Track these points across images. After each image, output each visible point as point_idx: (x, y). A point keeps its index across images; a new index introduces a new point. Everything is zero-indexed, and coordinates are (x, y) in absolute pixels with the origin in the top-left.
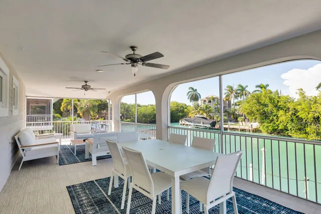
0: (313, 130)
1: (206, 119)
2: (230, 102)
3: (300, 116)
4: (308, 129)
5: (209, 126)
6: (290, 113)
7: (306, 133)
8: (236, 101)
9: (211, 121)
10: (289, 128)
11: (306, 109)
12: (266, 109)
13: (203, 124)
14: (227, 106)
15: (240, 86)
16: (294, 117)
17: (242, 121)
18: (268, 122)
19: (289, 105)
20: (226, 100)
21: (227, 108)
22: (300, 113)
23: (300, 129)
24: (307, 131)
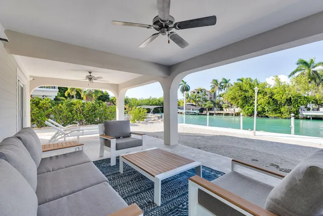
0: (287, 110)
1: (195, 106)
2: (215, 94)
3: (276, 99)
4: (282, 109)
5: (198, 112)
6: (268, 96)
7: (280, 113)
8: (220, 93)
9: (200, 108)
10: (266, 109)
11: (281, 92)
12: (247, 94)
13: (193, 110)
14: (213, 97)
15: (224, 79)
16: (271, 100)
17: (226, 108)
18: (248, 106)
19: (266, 90)
20: (212, 91)
21: (213, 99)
22: (276, 95)
23: (275, 110)
24: (281, 111)
